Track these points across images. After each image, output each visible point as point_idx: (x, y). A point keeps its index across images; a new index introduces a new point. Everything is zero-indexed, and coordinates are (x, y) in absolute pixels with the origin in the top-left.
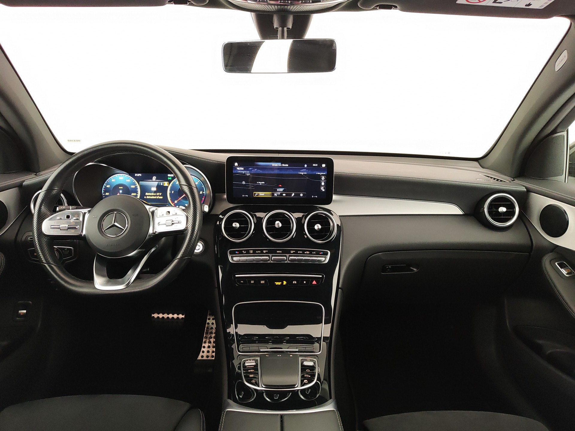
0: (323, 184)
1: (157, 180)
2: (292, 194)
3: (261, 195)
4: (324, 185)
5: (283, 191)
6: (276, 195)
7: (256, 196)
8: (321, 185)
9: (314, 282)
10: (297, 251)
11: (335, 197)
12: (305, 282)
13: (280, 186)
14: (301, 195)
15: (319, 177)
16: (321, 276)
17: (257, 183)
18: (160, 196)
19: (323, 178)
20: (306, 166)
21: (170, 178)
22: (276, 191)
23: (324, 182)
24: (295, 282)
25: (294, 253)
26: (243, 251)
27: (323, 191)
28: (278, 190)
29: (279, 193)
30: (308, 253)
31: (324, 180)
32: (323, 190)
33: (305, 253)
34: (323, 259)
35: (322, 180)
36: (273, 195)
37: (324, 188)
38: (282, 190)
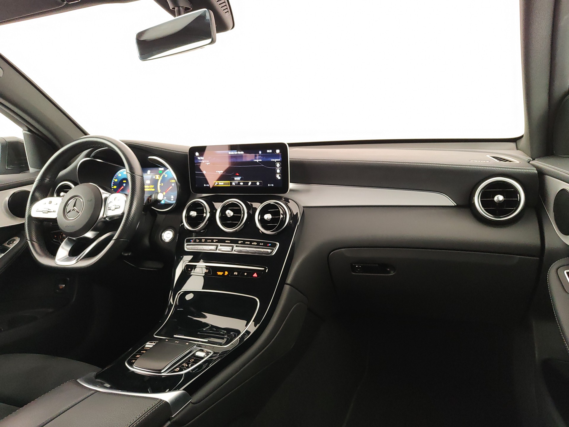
0: (278, 171)
1: (151, 174)
2: (249, 182)
3: (220, 185)
4: (280, 172)
5: (241, 179)
6: (234, 184)
7: (217, 185)
8: (277, 172)
9: (255, 275)
10: (244, 241)
11: (291, 186)
12: (246, 274)
13: (238, 174)
14: (258, 184)
15: (274, 164)
16: (264, 269)
17: (217, 172)
18: (152, 188)
19: (278, 165)
20: (260, 152)
21: (161, 172)
22: (234, 180)
23: (280, 169)
24: (236, 273)
25: (241, 244)
26: (197, 240)
27: (279, 180)
28: (235, 179)
29: (237, 182)
30: (255, 244)
31: (280, 167)
32: (279, 178)
33: (253, 243)
34: (269, 251)
35: (277, 167)
36: (231, 183)
37: (280, 176)
38: (239, 178)
